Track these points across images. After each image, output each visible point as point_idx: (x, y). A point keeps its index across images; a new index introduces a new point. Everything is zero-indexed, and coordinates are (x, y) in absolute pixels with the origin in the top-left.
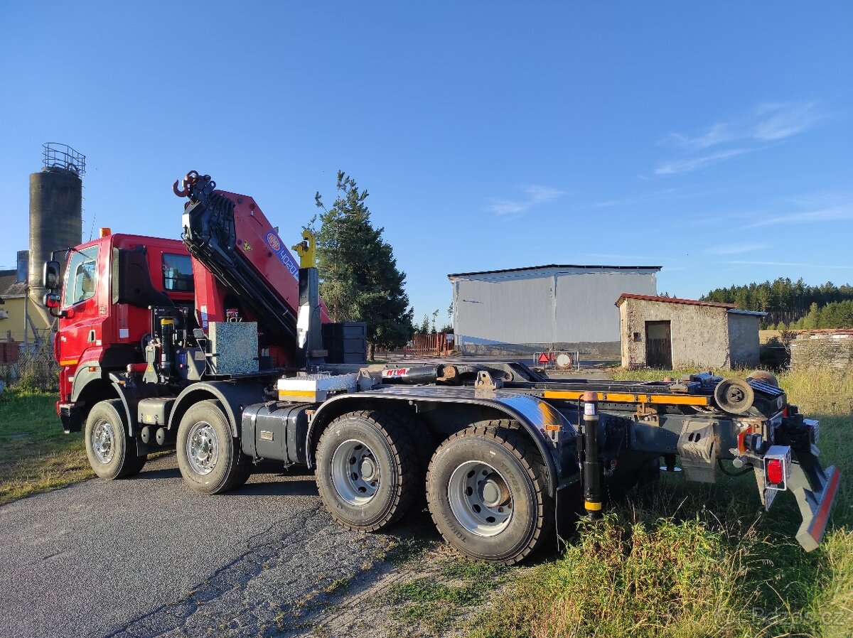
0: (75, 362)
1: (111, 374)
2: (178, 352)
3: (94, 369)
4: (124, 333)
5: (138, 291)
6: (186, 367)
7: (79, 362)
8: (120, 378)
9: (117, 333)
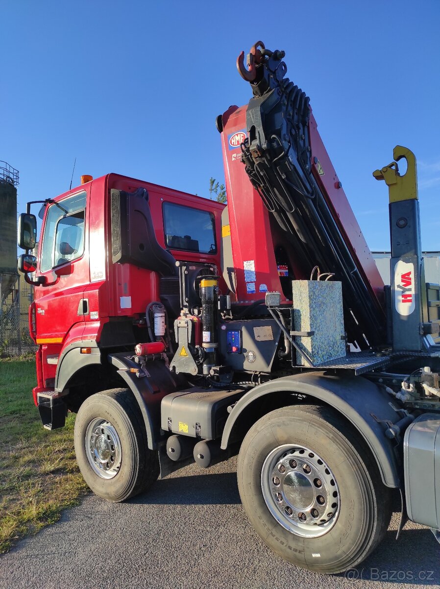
0: (59, 340)
1: (113, 358)
2: (224, 327)
3: (89, 350)
4: (126, 302)
5: (142, 246)
6: (241, 351)
7: (64, 340)
8: (129, 364)
9: (116, 303)
